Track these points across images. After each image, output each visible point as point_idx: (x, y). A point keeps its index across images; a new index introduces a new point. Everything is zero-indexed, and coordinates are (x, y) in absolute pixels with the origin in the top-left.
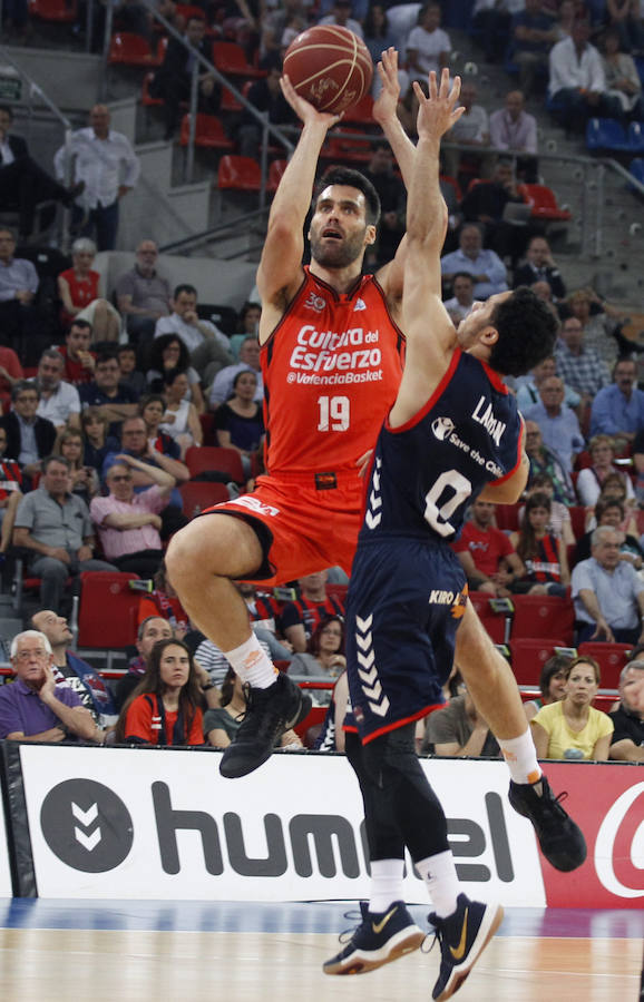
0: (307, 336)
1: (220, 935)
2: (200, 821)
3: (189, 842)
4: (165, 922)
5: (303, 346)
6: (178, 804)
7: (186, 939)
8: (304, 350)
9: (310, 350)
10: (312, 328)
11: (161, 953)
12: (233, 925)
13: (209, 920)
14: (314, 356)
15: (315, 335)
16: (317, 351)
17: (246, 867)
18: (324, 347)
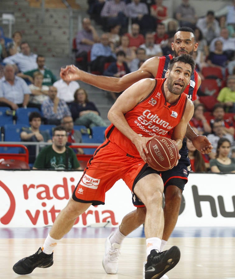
0: (147, 114)
1: (218, 238)
2: (209, 199)
3: (205, 206)
4: (198, 234)
5: (144, 116)
6: (201, 193)
7: (205, 240)
8: (144, 118)
9: (146, 118)
10: (149, 111)
11: (197, 245)
12: (222, 235)
13: (213, 234)
14: (147, 121)
15: (150, 114)
16: (148, 120)
17: (226, 214)
18: (151, 120)
